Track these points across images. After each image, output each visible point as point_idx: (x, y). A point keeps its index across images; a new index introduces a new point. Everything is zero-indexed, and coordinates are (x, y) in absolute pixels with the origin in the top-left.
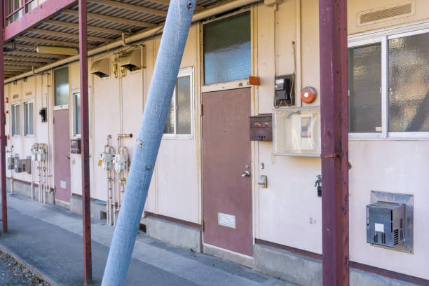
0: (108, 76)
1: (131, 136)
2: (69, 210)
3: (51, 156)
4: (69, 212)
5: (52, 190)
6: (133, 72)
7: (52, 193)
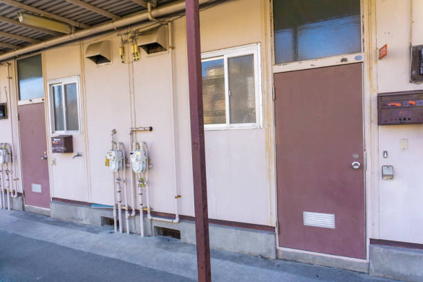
0: (108, 61)
1: (151, 129)
2: (49, 216)
3: (16, 156)
4: (48, 219)
5: (19, 194)
6: (150, 55)
7: (20, 198)
